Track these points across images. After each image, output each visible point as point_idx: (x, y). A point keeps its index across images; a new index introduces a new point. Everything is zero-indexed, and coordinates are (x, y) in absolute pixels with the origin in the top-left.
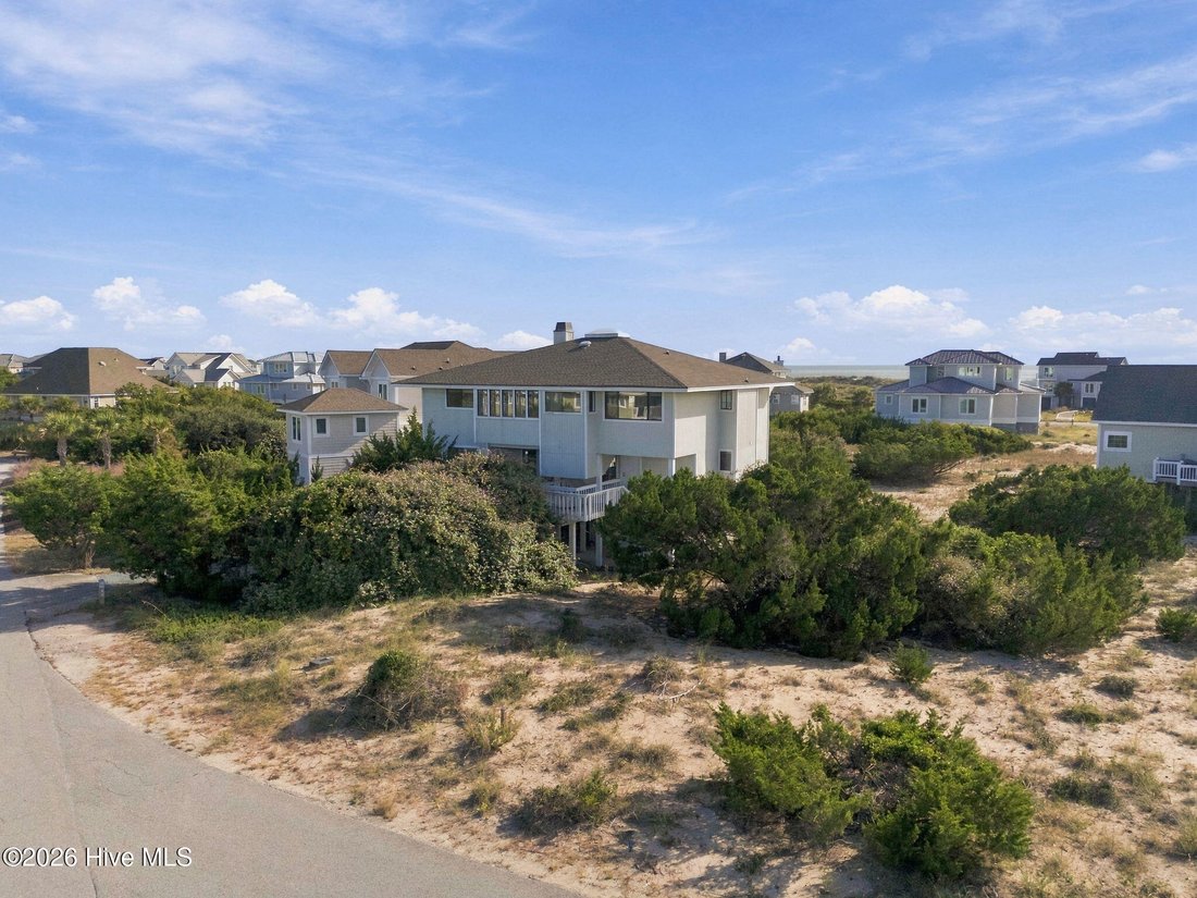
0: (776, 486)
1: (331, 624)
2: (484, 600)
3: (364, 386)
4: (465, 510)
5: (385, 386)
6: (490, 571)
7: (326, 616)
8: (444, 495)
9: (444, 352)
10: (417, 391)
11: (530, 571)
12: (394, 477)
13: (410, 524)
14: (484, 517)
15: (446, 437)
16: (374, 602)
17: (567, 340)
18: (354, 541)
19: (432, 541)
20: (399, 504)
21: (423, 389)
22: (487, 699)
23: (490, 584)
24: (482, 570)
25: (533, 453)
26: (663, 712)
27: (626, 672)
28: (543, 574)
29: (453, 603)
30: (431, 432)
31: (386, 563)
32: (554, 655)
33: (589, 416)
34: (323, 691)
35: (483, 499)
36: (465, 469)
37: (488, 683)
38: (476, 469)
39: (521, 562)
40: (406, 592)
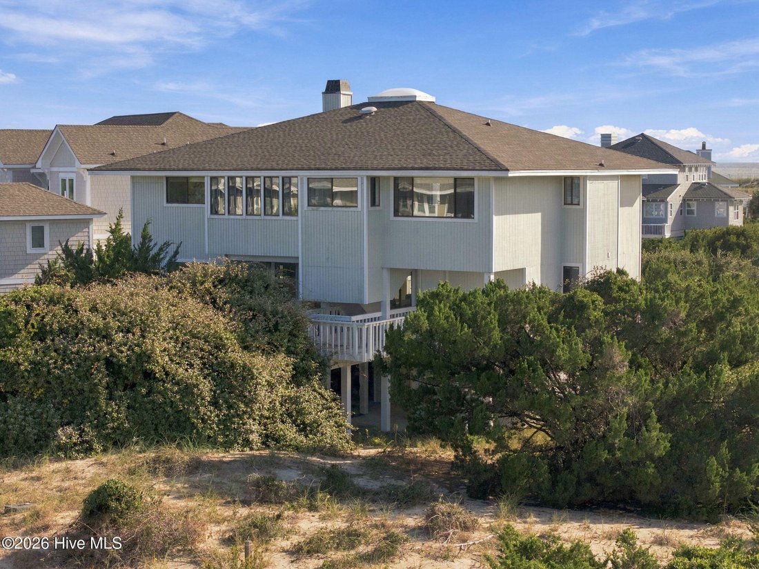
0: (617, 300)
1: (23, 475)
2: (221, 455)
3: (39, 180)
4: (194, 336)
5: (71, 181)
6: (228, 418)
7: (15, 467)
8: (165, 315)
9: (159, 129)
10: (123, 180)
11: (283, 422)
12: (98, 292)
13: (122, 352)
14: (219, 346)
15: (167, 244)
16: (78, 452)
17: (343, 105)
18: (49, 372)
19: (149, 375)
20: (106, 326)
21: (133, 177)
22: (228, 541)
23: (230, 434)
24: (217, 416)
25: (290, 269)
26: (445, 558)
27: (405, 523)
28: (303, 428)
29: (180, 455)
30: (146, 237)
31: (92, 403)
32: (312, 508)
33: (369, 212)
34: (25, 534)
35: (220, 324)
36: (194, 284)
37: (228, 528)
38: (208, 285)
39: (272, 409)
40: (116, 441)
